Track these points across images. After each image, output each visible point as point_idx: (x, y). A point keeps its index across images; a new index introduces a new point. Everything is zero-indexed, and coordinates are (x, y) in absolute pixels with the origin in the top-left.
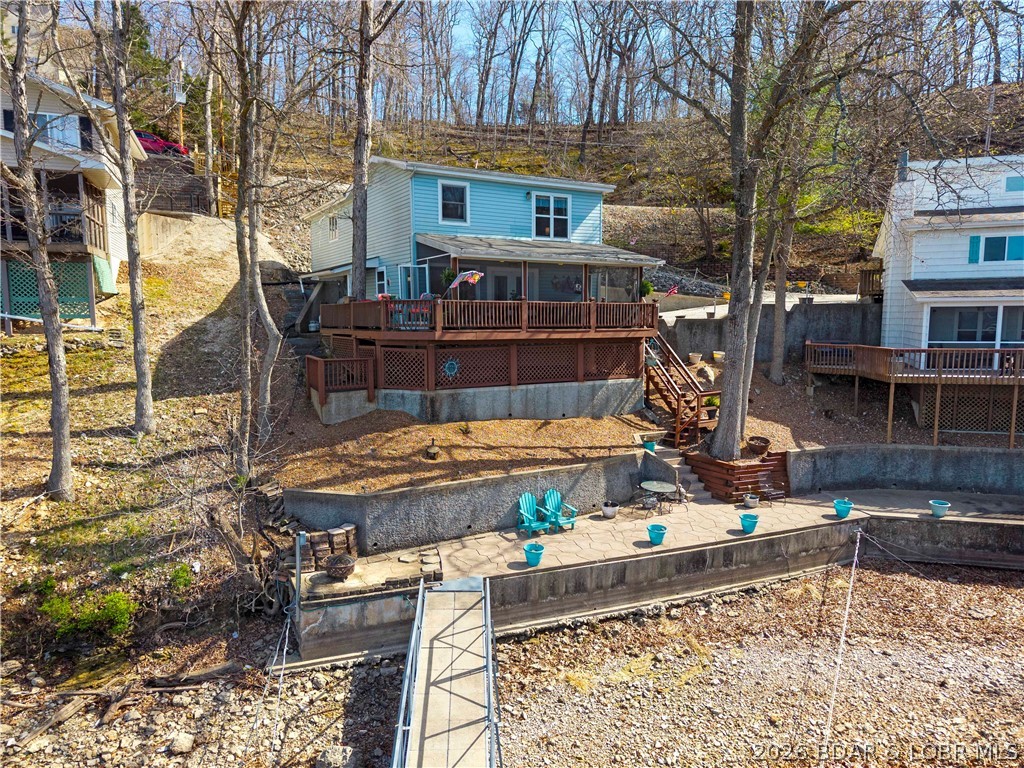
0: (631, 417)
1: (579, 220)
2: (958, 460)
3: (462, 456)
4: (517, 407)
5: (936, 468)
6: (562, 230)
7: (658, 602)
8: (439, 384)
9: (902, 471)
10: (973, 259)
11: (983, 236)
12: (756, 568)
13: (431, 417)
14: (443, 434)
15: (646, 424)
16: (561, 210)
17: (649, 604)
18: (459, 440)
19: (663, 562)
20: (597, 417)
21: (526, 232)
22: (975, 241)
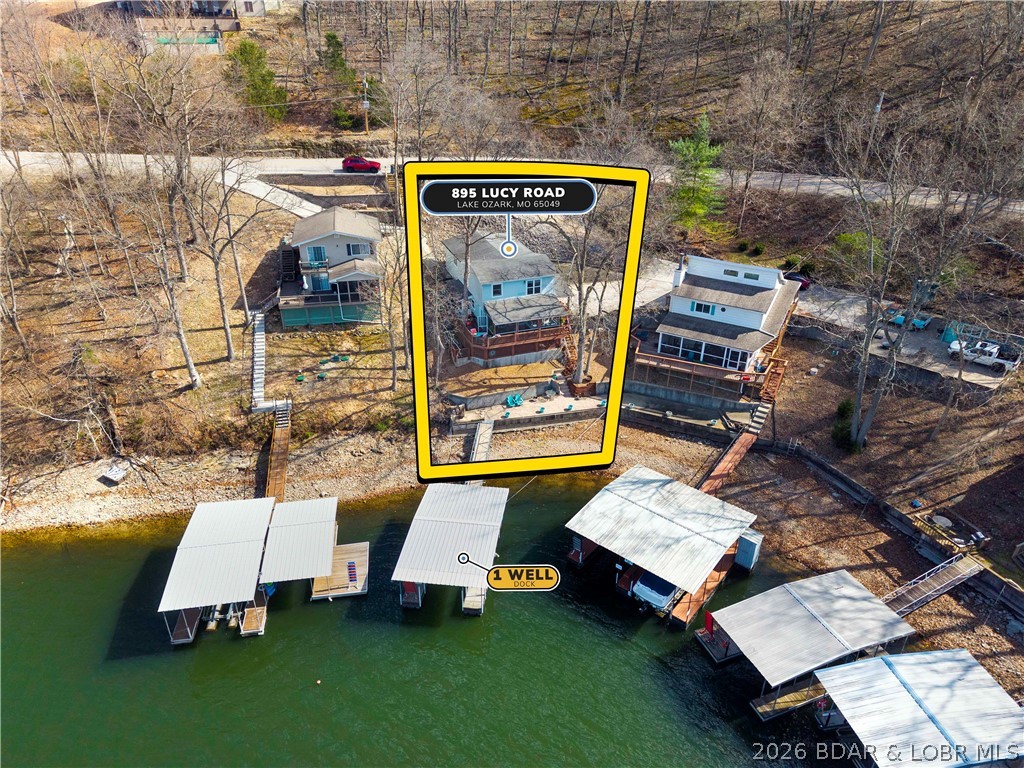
0: (555, 361)
1: (544, 286)
2: (652, 389)
3: (493, 382)
4: (514, 361)
5: (646, 389)
6: (538, 291)
7: (540, 427)
8: (489, 357)
9: (636, 389)
10: (692, 310)
11: (697, 302)
12: (571, 419)
13: (486, 367)
14: (488, 373)
15: (559, 365)
16: (538, 283)
17: (537, 427)
18: (494, 376)
19: (542, 418)
20: (542, 362)
21: (524, 294)
22: (693, 303)
